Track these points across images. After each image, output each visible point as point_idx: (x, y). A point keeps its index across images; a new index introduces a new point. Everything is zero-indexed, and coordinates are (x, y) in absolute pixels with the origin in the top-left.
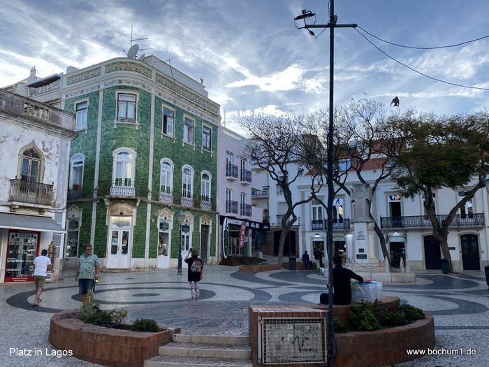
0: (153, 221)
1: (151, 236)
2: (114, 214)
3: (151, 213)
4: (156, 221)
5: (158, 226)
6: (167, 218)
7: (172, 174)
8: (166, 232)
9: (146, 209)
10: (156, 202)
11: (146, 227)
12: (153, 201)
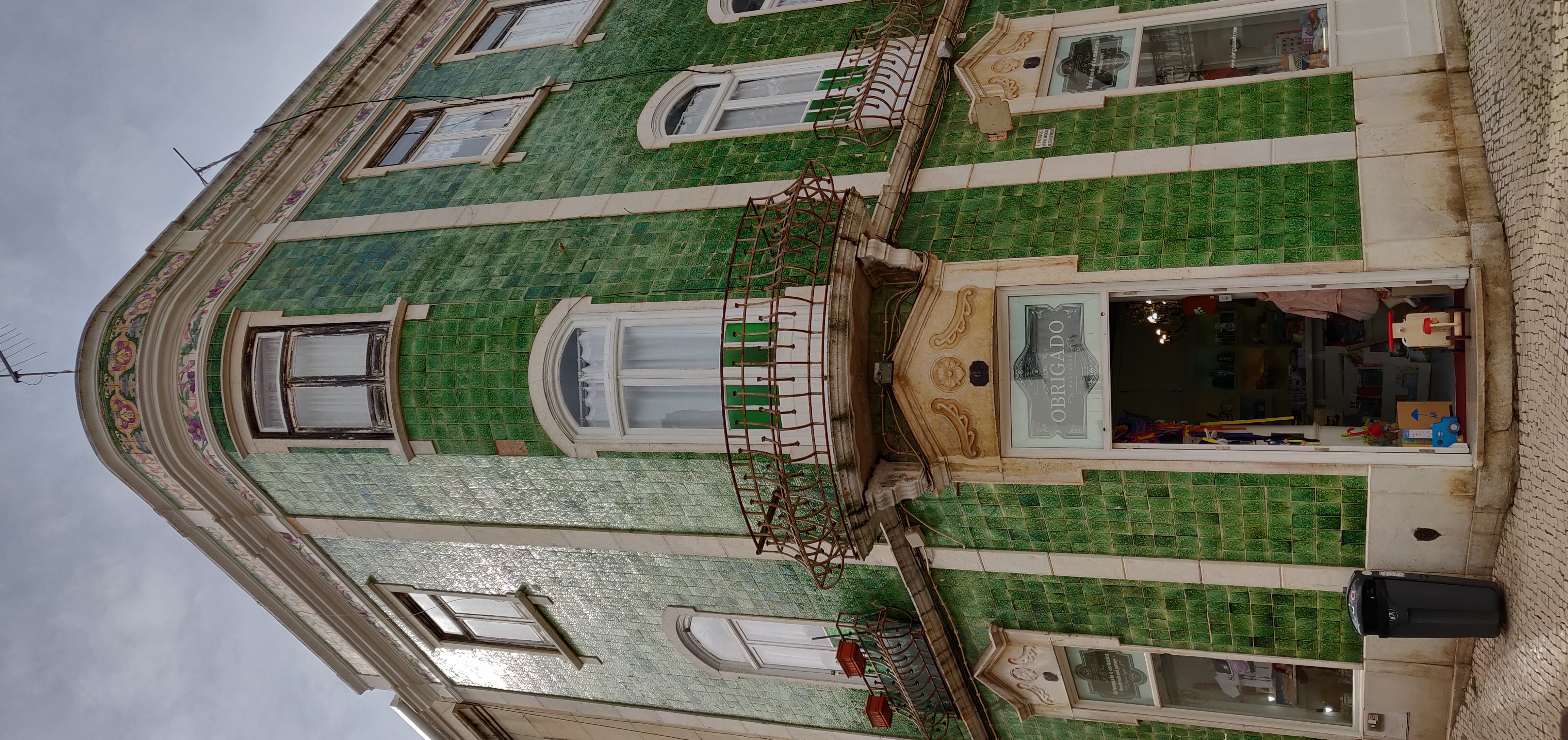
0: (1045, 138)
1: (1164, 140)
2: (985, 427)
3: (985, 157)
4: (1053, 118)
5: (1094, 99)
6: (1035, 50)
7: (745, 71)
8: (1133, 45)
9: (957, 193)
10: (908, 136)
11: (1094, 184)
12: (900, 158)
